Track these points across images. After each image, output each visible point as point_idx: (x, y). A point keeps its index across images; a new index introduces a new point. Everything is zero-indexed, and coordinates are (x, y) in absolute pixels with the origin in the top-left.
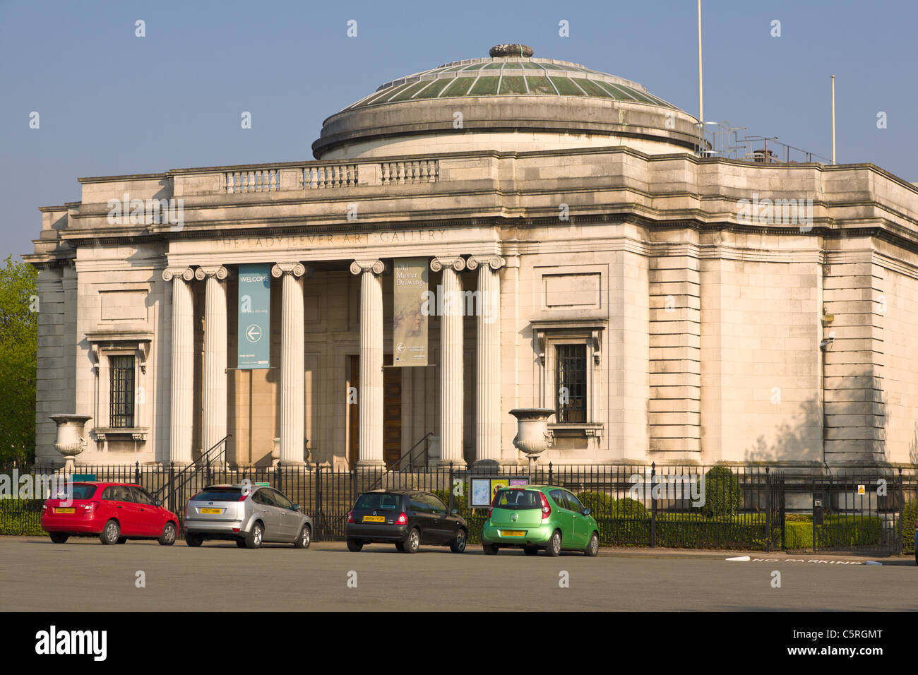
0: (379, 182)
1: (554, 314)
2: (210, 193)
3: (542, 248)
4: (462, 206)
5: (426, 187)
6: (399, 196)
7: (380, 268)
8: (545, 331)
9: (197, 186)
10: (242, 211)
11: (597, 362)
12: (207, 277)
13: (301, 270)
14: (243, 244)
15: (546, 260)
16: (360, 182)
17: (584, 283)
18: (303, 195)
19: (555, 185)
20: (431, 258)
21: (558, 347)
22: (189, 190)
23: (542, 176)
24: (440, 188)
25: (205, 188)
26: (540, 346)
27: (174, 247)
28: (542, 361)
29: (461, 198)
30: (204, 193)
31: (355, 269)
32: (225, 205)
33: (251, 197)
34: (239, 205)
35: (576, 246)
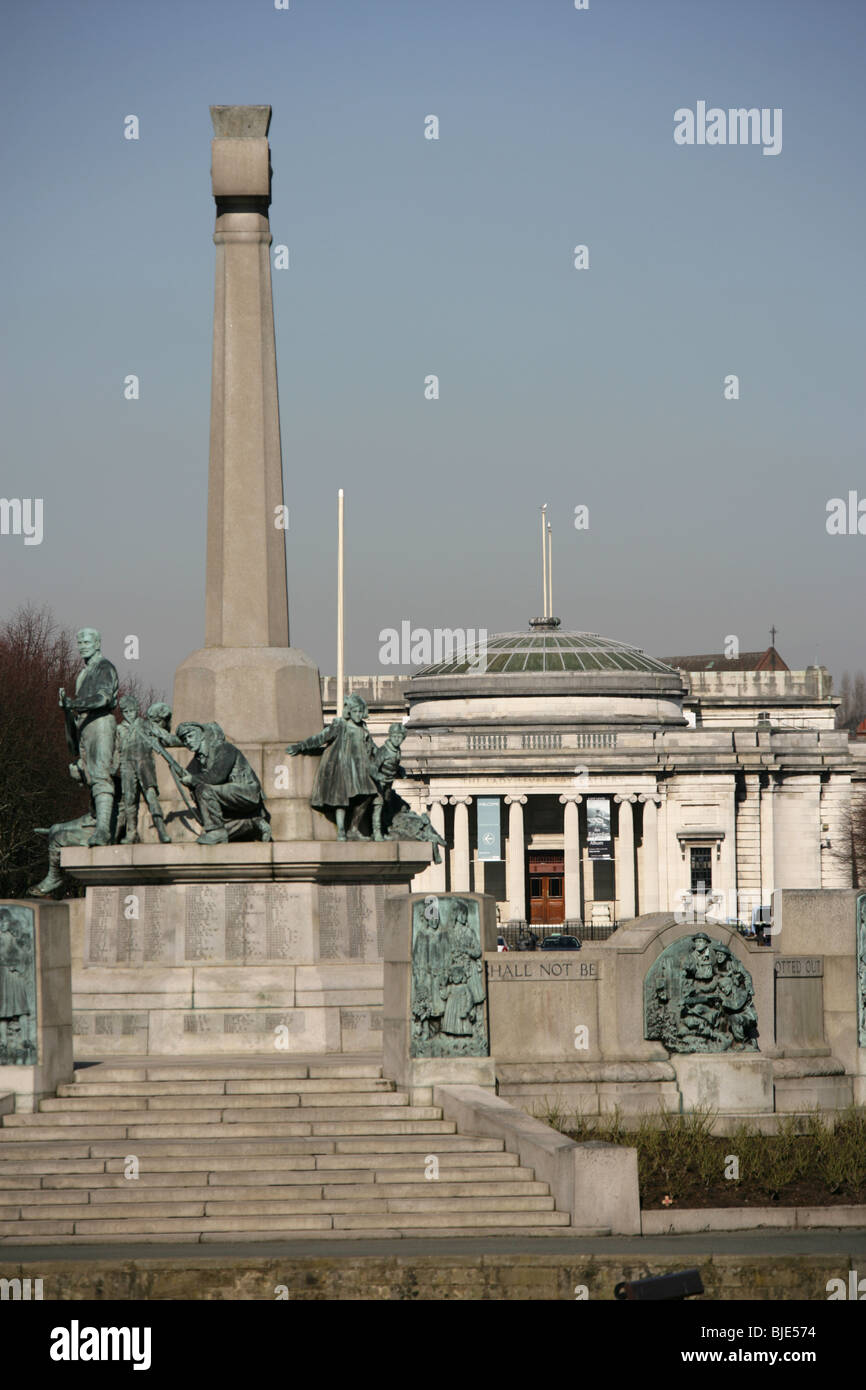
0: (576, 746)
1: (690, 829)
2: (458, 749)
3: (681, 788)
4: (635, 763)
5: (609, 751)
6: (593, 755)
7: (580, 800)
8: (686, 840)
9: (449, 744)
10: (484, 762)
11: (719, 858)
12: (458, 803)
13: (525, 800)
14: (483, 782)
15: (684, 796)
16: (563, 746)
17: (708, 810)
18: (525, 752)
19: (690, 750)
20: (614, 795)
21: (692, 849)
22: (442, 746)
23: (680, 745)
24: (617, 752)
25: (453, 745)
26: (683, 848)
27: (433, 783)
28: (684, 857)
29: (635, 758)
30: (454, 749)
31: (562, 800)
32: (472, 757)
33: (488, 753)
34: (482, 757)
35: (703, 788)
